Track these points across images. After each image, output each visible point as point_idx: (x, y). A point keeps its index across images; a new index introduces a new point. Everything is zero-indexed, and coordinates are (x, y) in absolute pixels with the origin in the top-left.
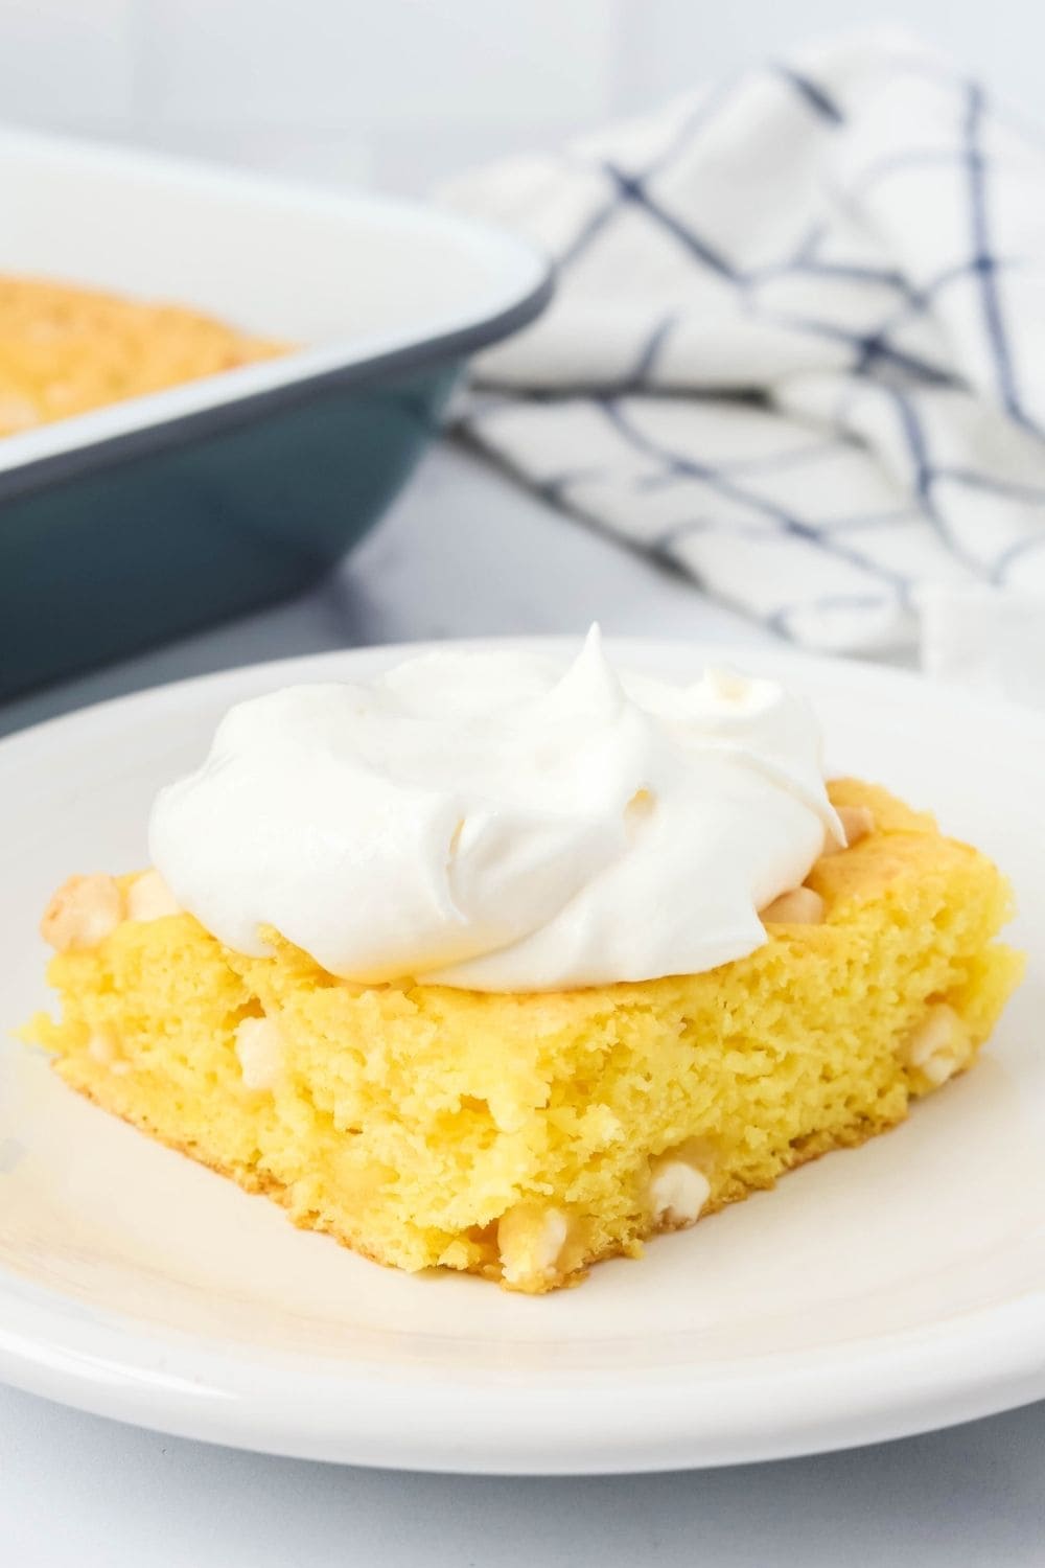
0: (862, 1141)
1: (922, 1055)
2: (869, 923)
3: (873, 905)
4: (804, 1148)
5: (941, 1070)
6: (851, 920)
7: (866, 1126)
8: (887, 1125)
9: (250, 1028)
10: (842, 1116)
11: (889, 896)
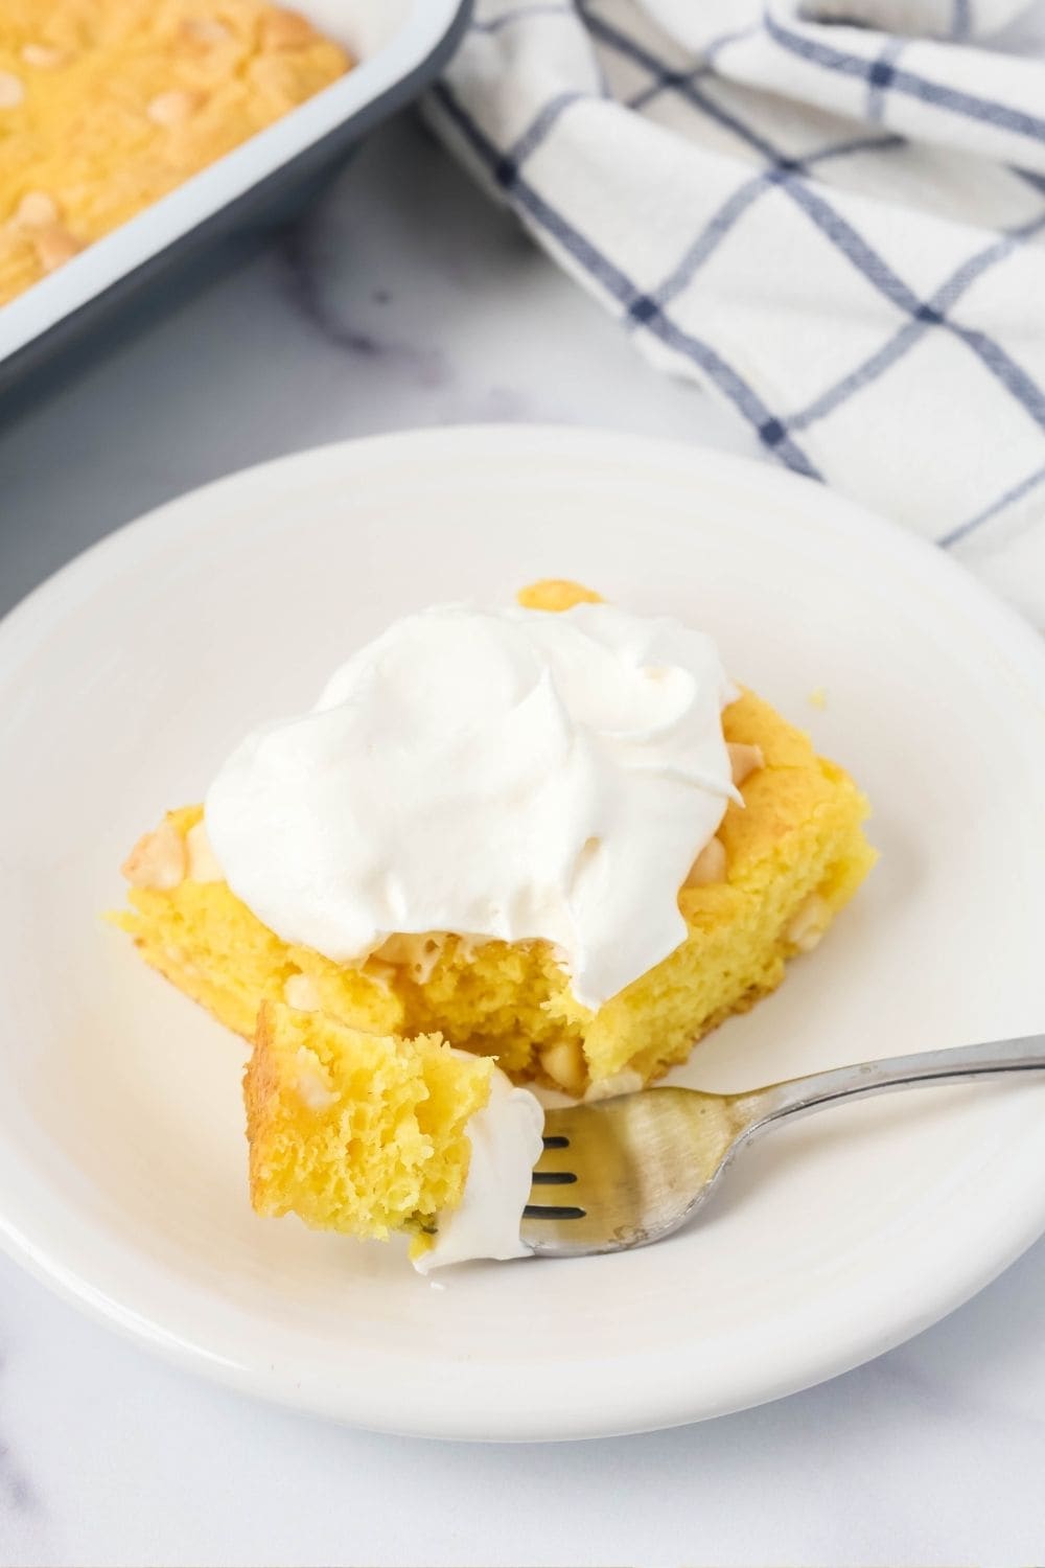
0: (750, 1007)
1: (796, 936)
2: (760, 879)
3: (763, 862)
4: (710, 1024)
5: (811, 941)
6: (748, 878)
7: (753, 993)
8: (770, 991)
9: (294, 980)
10: (738, 991)
11: (777, 852)
